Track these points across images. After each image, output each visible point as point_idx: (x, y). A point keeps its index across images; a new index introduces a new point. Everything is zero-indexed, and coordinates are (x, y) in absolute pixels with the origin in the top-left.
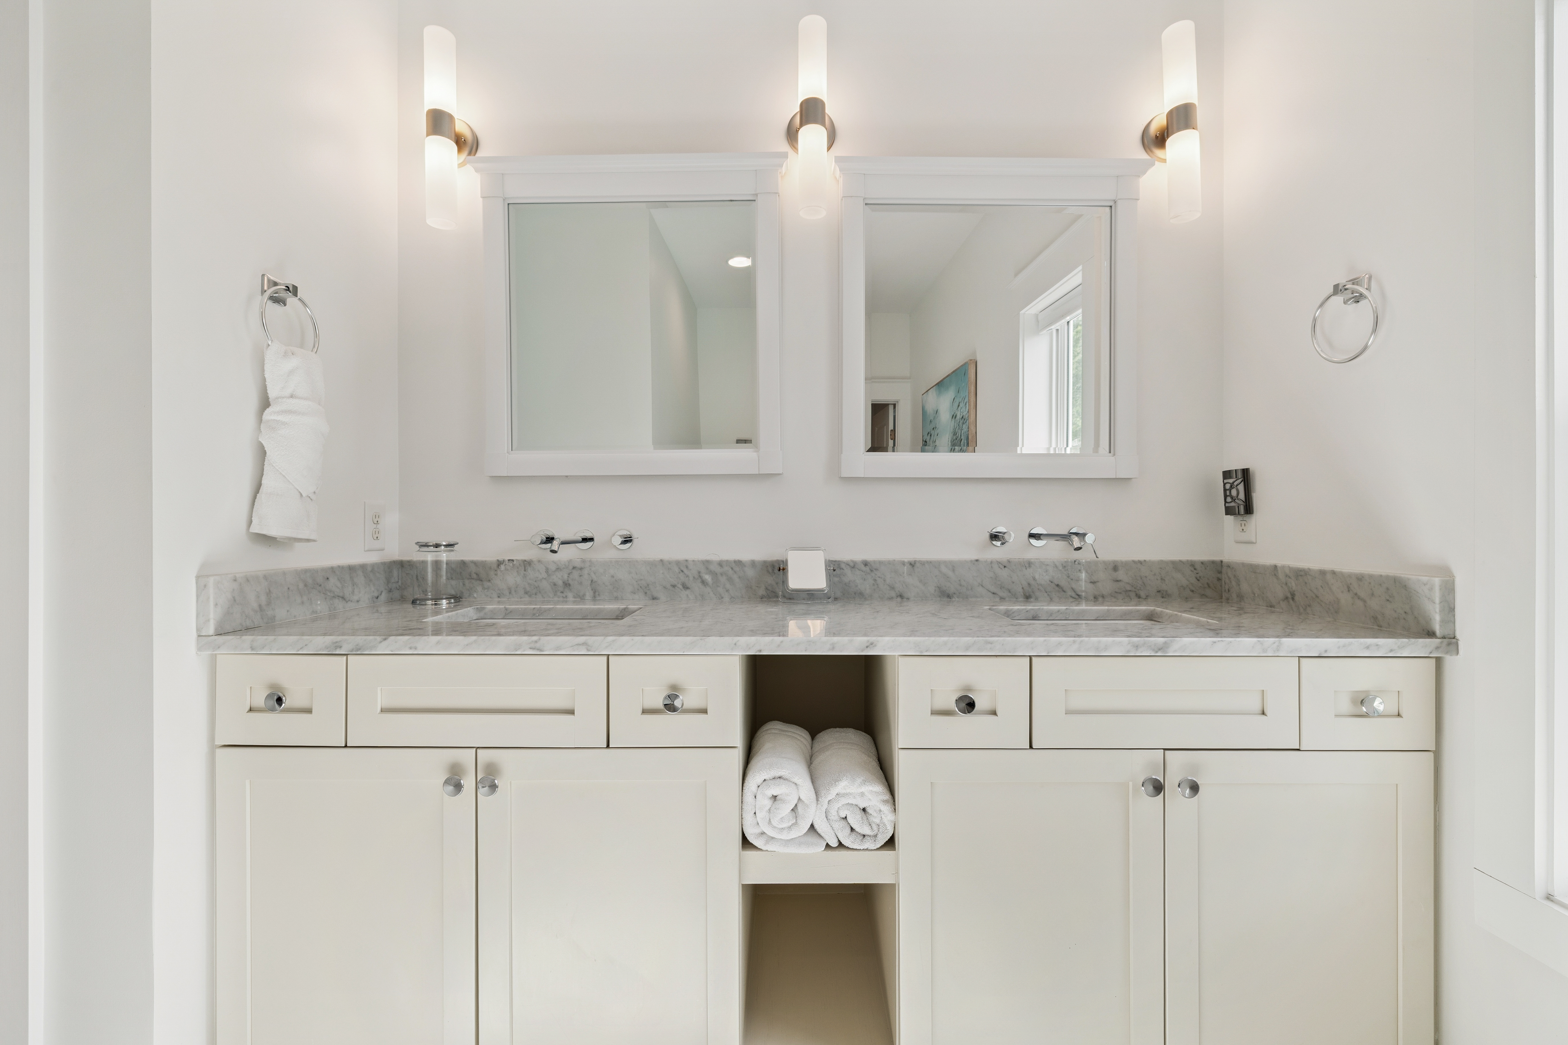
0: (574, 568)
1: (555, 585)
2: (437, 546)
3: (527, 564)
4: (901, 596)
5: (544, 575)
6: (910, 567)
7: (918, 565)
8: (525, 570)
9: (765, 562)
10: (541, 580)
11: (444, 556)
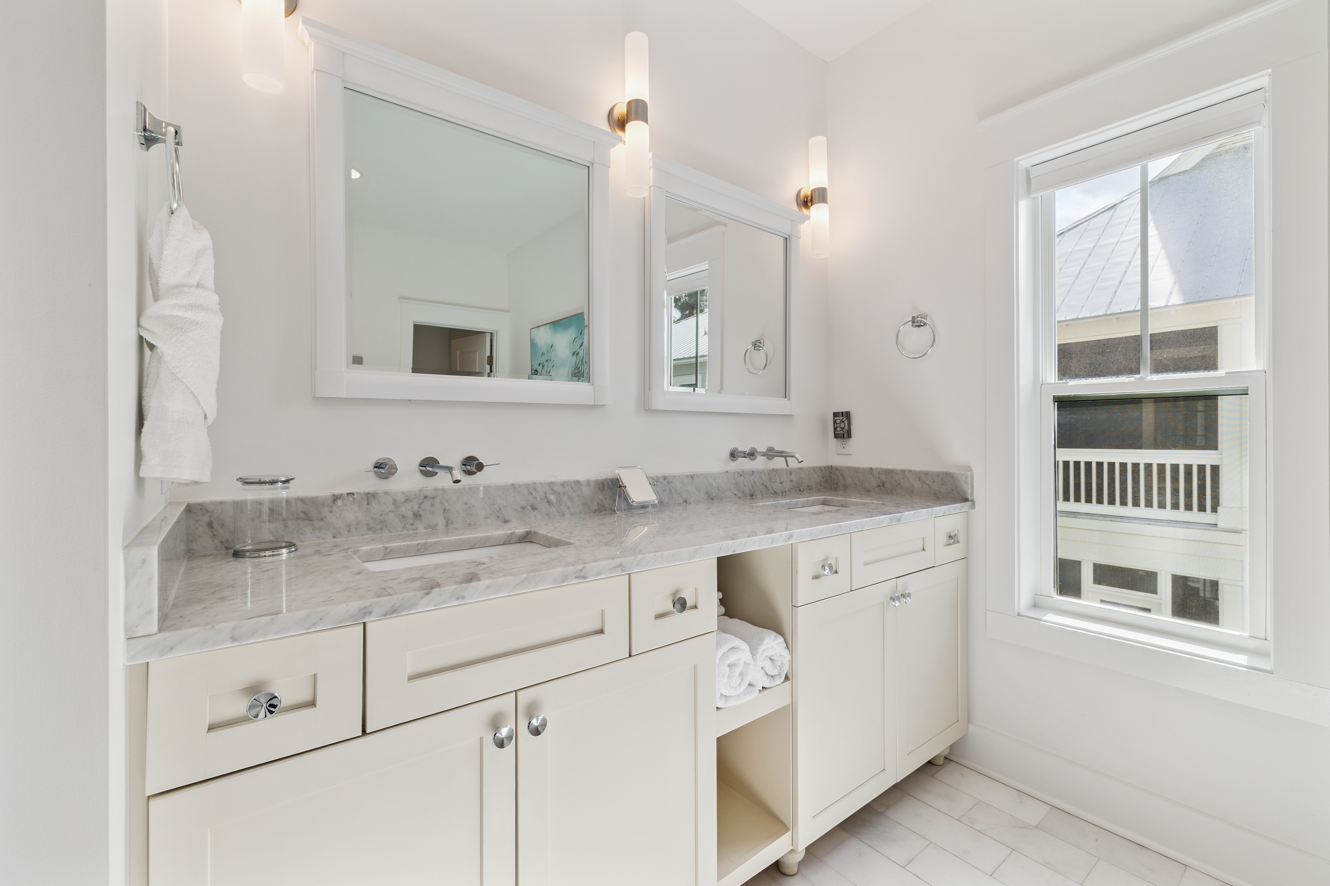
0: (425, 497)
1: (404, 517)
2: (273, 482)
3: (370, 497)
4: (686, 501)
5: (392, 508)
6: (691, 478)
7: (695, 477)
8: (368, 504)
9: (597, 481)
10: (388, 513)
11: (282, 493)
